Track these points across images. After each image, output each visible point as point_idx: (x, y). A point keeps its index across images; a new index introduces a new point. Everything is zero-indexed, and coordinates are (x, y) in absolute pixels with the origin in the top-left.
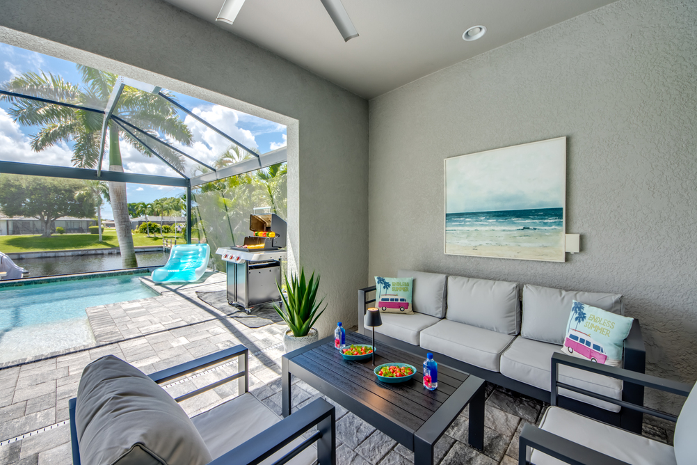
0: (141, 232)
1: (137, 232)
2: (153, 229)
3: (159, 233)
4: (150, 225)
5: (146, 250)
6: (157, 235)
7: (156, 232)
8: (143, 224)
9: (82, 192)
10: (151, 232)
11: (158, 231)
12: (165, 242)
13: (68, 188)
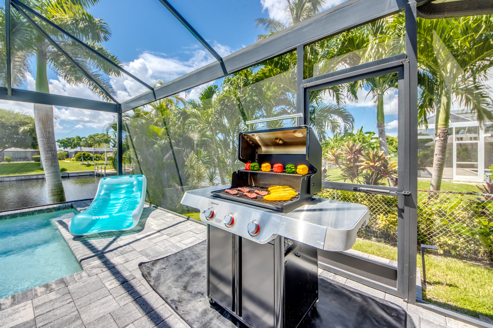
0: (77, 160)
1: (73, 160)
2: (87, 157)
3: (92, 160)
4: (84, 154)
5: (80, 174)
6: (90, 162)
7: (89, 160)
8: (79, 154)
9: (26, 128)
10: (84, 160)
11: (91, 159)
12: (96, 168)
13: (14, 124)
